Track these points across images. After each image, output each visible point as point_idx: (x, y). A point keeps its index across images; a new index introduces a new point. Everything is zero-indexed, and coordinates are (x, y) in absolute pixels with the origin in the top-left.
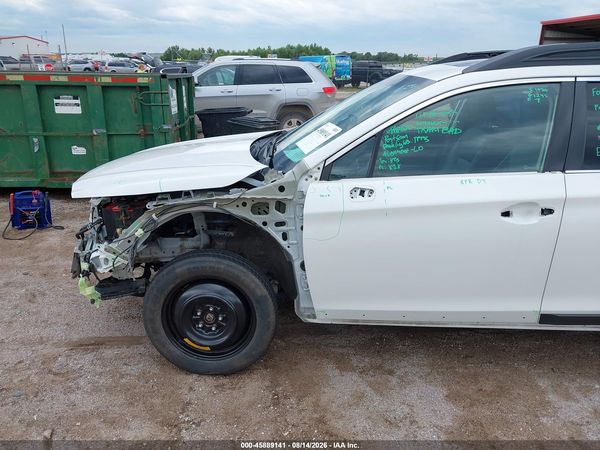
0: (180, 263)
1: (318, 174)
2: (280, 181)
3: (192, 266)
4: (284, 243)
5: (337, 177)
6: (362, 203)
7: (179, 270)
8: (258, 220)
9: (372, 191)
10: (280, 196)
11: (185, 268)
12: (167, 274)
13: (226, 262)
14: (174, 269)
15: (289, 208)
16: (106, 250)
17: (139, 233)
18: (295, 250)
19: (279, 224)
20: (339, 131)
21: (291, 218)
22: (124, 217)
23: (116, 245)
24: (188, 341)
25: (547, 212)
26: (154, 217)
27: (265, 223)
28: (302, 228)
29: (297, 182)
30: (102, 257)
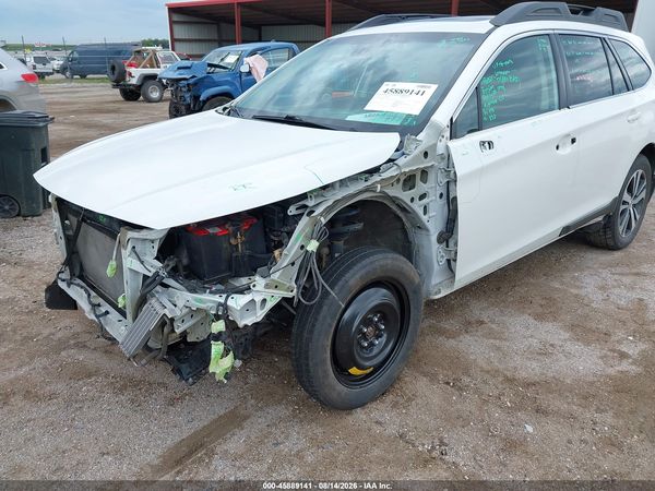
0: (351, 272)
1: (448, 134)
2: (421, 148)
3: (363, 271)
4: (425, 218)
6: (489, 156)
7: (352, 281)
8: (405, 196)
9: (490, 143)
11: (357, 276)
12: (340, 291)
13: (390, 255)
14: (347, 281)
15: (431, 177)
16: (267, 286)
17: (313, 246)
18: (434, 222)
19: (422, 197)
20: (434, 87)
21: (433, 187)
22: (238, 240)
23: (278, 274)
24: (354, 371)
25: (573, 141)
26: (322, 219)
27: (412, 200)
28: (441, 195)
29: (435, 145)
30: (258, 299)
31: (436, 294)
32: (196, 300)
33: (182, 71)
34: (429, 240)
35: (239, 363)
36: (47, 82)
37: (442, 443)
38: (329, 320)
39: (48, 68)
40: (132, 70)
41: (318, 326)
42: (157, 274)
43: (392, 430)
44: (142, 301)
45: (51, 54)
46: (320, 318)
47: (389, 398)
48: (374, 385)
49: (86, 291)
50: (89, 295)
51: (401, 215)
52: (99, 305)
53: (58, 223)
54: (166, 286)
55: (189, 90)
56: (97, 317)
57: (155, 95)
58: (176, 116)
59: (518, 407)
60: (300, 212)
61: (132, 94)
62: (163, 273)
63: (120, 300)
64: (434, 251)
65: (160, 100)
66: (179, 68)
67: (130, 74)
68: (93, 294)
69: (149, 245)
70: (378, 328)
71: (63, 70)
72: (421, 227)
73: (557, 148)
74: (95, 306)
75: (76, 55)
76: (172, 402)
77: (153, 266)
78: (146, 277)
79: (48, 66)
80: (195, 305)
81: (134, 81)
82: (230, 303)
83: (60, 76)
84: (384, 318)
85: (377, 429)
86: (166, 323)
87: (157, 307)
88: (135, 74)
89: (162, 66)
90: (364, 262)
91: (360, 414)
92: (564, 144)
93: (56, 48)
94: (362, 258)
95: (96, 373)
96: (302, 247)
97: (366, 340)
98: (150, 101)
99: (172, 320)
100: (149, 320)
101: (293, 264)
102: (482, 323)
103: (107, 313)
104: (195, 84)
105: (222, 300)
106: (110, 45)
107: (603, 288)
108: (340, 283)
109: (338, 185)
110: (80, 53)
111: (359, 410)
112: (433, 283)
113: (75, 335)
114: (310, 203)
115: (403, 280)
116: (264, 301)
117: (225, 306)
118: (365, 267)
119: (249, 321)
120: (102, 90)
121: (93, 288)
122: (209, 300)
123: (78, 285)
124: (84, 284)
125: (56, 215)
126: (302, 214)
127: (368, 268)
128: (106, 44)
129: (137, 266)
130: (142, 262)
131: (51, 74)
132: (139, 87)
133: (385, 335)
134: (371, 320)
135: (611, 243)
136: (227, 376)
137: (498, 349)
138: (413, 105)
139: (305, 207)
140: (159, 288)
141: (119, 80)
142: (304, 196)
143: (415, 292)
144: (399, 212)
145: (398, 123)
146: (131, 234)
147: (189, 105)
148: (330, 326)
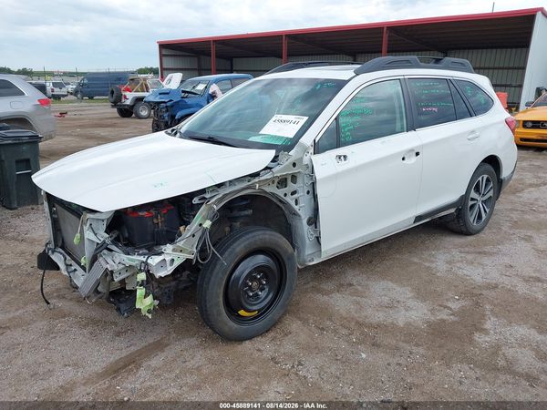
0: (238, 242)
1: (312, 151)
2: (291, 160)
3: (247, 242)
4: (296, 208)
5: (324, 151)
6: (344, 166)
7: (238, 249)
8: (280, 192)
9: (345, 157)
10: (295, 170)
11: (242, 245)
12: (229, 255)
13: (268, 232)
14: (234, 249)
15: (299, 180)
16: (174, 250)
17: (207, 224)
18: (303, 211)
19: (293, 193)
20: (306, 118)
21: (301, 186)
22: (159, 220)
23: (182, 242)
24: (242, 312)
25: (417, 154)
26: (215, 207)
27: (285, 195)
28: (308, 192)
29: (302, 158)
30: (168, 258)
31: (310, 261)
32: (130, 260)
33: (162, 96)
34: (302, 223)
35: (157, 302)
36: (61, 102)
37: (300, 364)
38: (220, 275)
39: (64, 91)
40: (127, 94)
41: (213, 279)
42: (104, 242)
43: (267, 355)
44: (94, 259)
45: (66, 79)
46: (215, 273)
47: (271, 334)
48: (259, 324)
49: (64, 256)
50: (65, 259)
51: (281, 205)
52: (71, 265)
53: (47, 209)
54: (111, 250)
55: (167, 111)
56: (69, 273)
57: (144, 113)
58: (157, 131)
59: (360, 342)
60: (201, 201)
61: (126, 112)
62: (108, 241)
63: (82, 260)
64: (305, 230)
65: (148, 117)
66: (160, 94)
67: (125, 97)
68: (68, 258)
69: (101, 223)
70: (261, 283)
71: (75, 93)
72: (295, 214)
73: (403, 159)
74: (68, 266)
75: (86, 81)
76: (118, 334)
77: (103, 236)
78: (98, 244)
79: (64, 89)
80: (128, 263)
81: (128, 102)
82: (150, 261)
83: (73, 97)
84: (265, 276)
85: (257, 354)
86: (109, 274)
87: (103, 263)
88: (129, 97)
89: (150, 90)
90: (247, 236)
91: (247, 344)
92: (410, 156)
93: (71, 75)
94: (246, 234)
95: (69, 315)
96: (201, 225)
97: (252, 291)
98: (139, 117)
99: (112, 272)
100: (97, 273)
101: (194, 236)
102: (351, 285)
103: (75, 270)
104: (172, 106)
105: (144, 260)
106: (113, 73)
107: (449, 262)
108: (229, 250)
109: (228, 184)
110: (89, 79)
111: (247, 342)
112: (307, 253)
113: (58, 290)
114: (207, 196)
115: (279, 250)
116: (173, 260)
117: (146, 263)
118: (248, 239)
119: (163, 274)
120: (104, 109)
121: (69, 254)
122: (136, 259)
123: (59, 252)
124: (63, 252)
125: (46, 204)
126: (202, 204)
127: (250, 240)
128: (109, 73)
129: (92, 237)
130: (96, 235)
131: (66, 95)
132: (132, 107)
133: (267, 289)
134: (255, 277)
135: (464, 230)
136: (149, 312)
137: (358, 303)
138: (289, 131)
139: (204, 198)
140: (105, 251)
141: (117, 101)
142: (203, 191)
143: (289, 259)
144: (279, 203)
145: (280, 143)
146: (89, 216)
147: (167, 122)
148: (221, 279)
